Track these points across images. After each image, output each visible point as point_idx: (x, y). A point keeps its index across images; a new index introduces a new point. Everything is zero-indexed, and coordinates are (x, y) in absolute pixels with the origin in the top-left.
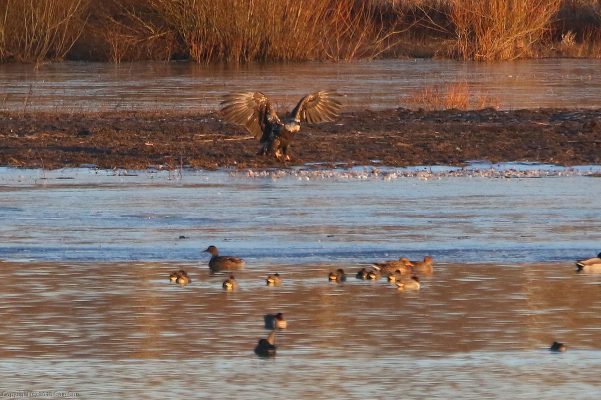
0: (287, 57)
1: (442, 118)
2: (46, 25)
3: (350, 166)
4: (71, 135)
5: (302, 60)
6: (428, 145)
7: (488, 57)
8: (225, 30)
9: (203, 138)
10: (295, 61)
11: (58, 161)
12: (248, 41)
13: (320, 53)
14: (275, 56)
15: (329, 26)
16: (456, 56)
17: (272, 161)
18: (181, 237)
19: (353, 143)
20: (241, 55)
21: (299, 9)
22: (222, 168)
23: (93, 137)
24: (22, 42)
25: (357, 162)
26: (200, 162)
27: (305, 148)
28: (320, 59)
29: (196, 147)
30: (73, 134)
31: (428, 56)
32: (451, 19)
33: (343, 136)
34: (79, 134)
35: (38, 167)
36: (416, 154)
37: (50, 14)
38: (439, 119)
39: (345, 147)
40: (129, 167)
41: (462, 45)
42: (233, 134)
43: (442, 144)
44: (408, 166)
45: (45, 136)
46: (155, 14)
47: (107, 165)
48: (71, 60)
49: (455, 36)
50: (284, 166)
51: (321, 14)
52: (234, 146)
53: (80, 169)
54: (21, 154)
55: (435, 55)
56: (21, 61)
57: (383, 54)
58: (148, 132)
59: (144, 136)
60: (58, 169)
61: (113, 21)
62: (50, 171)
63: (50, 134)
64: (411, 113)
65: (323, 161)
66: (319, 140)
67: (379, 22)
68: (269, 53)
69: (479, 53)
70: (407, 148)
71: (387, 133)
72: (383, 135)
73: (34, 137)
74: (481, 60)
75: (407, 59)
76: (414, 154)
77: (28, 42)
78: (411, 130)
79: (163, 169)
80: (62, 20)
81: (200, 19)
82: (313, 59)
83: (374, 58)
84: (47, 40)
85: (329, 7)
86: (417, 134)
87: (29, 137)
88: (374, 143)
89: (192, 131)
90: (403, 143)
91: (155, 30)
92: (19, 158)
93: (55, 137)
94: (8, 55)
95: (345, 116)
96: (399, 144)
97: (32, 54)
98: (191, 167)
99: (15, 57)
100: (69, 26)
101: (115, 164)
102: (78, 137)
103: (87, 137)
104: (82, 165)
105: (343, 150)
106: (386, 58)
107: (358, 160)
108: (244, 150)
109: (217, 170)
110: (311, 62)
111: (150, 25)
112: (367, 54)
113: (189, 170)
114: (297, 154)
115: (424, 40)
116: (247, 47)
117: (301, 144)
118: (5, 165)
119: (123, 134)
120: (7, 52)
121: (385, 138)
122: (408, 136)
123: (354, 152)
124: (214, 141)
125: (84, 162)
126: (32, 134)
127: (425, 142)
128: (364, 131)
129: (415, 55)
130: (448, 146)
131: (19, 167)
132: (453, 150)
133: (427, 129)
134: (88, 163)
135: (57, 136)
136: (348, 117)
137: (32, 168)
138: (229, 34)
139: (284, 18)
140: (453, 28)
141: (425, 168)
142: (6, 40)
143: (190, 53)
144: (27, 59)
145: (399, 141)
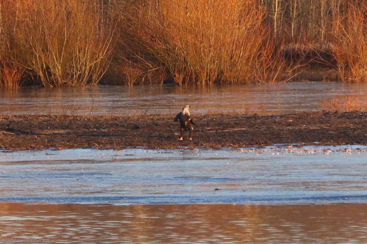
0: (234, 81)
1: (350, 116)
2: (86, 64)
3: (301, 146)
4: (129, 129)
5: (243, 83)
6: (347, 133)
7: (357, 80)
8: (196, 65)
9: (209, 130)
10: (239, 84)
11: (122, 145)
12: (210, 72)
13: (254, 78)
14: (227, 80)
15: (259, 62)
16: (337, 79)
17: (253, 143)
18: (216, 189)
19: (302, 132)
20: (206, 80)
21: (241, 53)
22: (224, 148)
23: (142, 130)
24: (72, 73)
25: (305, 144)
26: (210, 145)
27: (272, 135)
28: (254, 83)
29: (206, 135)
30: (130, 128)
31: (320, 79)
32: (334, 57)
33: (295, 127)
34: (133, 128)
35: (111, 148)
36: (340, 138)
37: (89, 57)
38: (348, 117)
39: (297, 134)
40: (167, 148)
41: (341, 72)
42: (227, 127)
43: (356, 132)
44: (337, 145)
45: (113, 130)
46: (153, 56)
47: (153, 147)
48: (101, 84)
49: (336, 68)
50: (261, 146)
51: (255, 55)
52: (229, 135)
53: (136, 150)
54: (99, 140)
55: (324, 79)
56: (71, 86)
57: (292, 79)
58: (175, 127)
59: (173, 129)
60: (123, 149)
61: (127, 60)
62: (118, 151)
63: (116, 129)
64: (331, 114)
65: (284, 143)
66: (280, 131)
67: (289, 59)
68: (223, 79)
69: (351, 78)
70: (335, 134)
71: (321, 125)
72: (319, 127)
73: (106, 130)
74: (353, 82)
75: (307, 82)
76: (339, 138)
77: (76, 74)
78: (336, 124)
79: (188, 149)
80: (96, 60)
81: (180, 59)
82: (250, 83)
83: (287, 82)
84: (87, 73)
85: (259, 51)
86: (340, 126)
87: (103, 130)
88: (314, 132)
89: (202, 126)
90: (332, 131)
91: (152, 65)
92: (99, 143)
93: (119, 131)
94: (63, 82)
95: (291, 116)
96: (330, 132)
97: (78, 81)
98: (204, 148)
99: (67, 83)
100: (100, 65)
101: (158, 146)
102: (133, 130)
103: (138, 130)
104: (138, 147)
105: (295, 136)
106: (294, 81)
107: (305, 142)
108: (235, 137)
109: (221, 149)
110: (249, 84)
111: (149, 63)
112: (283, 79)
113: (204, 150)
114: (268, 138)
115: (316, 70)
116: (210, 76)
117: (270, 133)
118: (90, 148)
119: (160, 128)
120: (63, 80)
121: (321, 129)
122: (334, 127)
123: (302, 137)
124: (216, 131)
125: (139, 145)
126: (105, 128)
127: (345, 131)
128: (307, 125)
129: (311, 80)
130: (360, 133)
131: (99, 149)
132: (363, 135)
133: (345, 123)
134: (141, 145)
135: (120, 129)
136: (292, 117)
137: (107, 149)
138: (199, 68)
139: (231, 58)
140: (335, 63)
141: (347, 147)
142: (62, 73)
143: (175, 80)
144: (75, 85)
145: (329, 130)
